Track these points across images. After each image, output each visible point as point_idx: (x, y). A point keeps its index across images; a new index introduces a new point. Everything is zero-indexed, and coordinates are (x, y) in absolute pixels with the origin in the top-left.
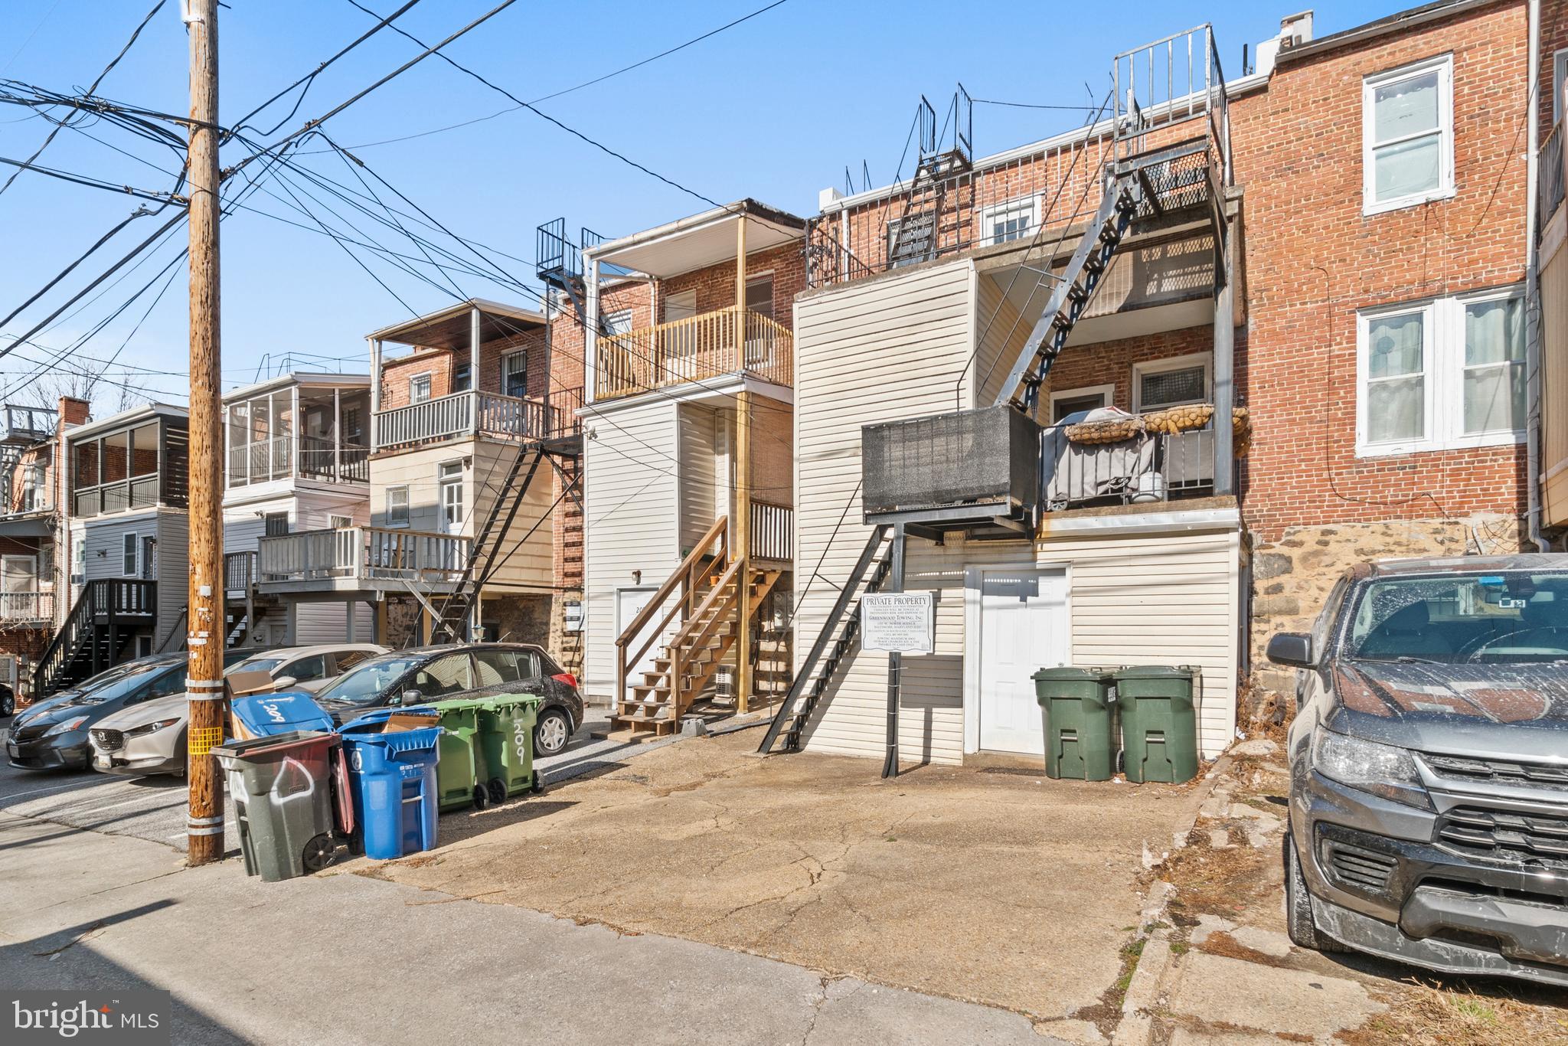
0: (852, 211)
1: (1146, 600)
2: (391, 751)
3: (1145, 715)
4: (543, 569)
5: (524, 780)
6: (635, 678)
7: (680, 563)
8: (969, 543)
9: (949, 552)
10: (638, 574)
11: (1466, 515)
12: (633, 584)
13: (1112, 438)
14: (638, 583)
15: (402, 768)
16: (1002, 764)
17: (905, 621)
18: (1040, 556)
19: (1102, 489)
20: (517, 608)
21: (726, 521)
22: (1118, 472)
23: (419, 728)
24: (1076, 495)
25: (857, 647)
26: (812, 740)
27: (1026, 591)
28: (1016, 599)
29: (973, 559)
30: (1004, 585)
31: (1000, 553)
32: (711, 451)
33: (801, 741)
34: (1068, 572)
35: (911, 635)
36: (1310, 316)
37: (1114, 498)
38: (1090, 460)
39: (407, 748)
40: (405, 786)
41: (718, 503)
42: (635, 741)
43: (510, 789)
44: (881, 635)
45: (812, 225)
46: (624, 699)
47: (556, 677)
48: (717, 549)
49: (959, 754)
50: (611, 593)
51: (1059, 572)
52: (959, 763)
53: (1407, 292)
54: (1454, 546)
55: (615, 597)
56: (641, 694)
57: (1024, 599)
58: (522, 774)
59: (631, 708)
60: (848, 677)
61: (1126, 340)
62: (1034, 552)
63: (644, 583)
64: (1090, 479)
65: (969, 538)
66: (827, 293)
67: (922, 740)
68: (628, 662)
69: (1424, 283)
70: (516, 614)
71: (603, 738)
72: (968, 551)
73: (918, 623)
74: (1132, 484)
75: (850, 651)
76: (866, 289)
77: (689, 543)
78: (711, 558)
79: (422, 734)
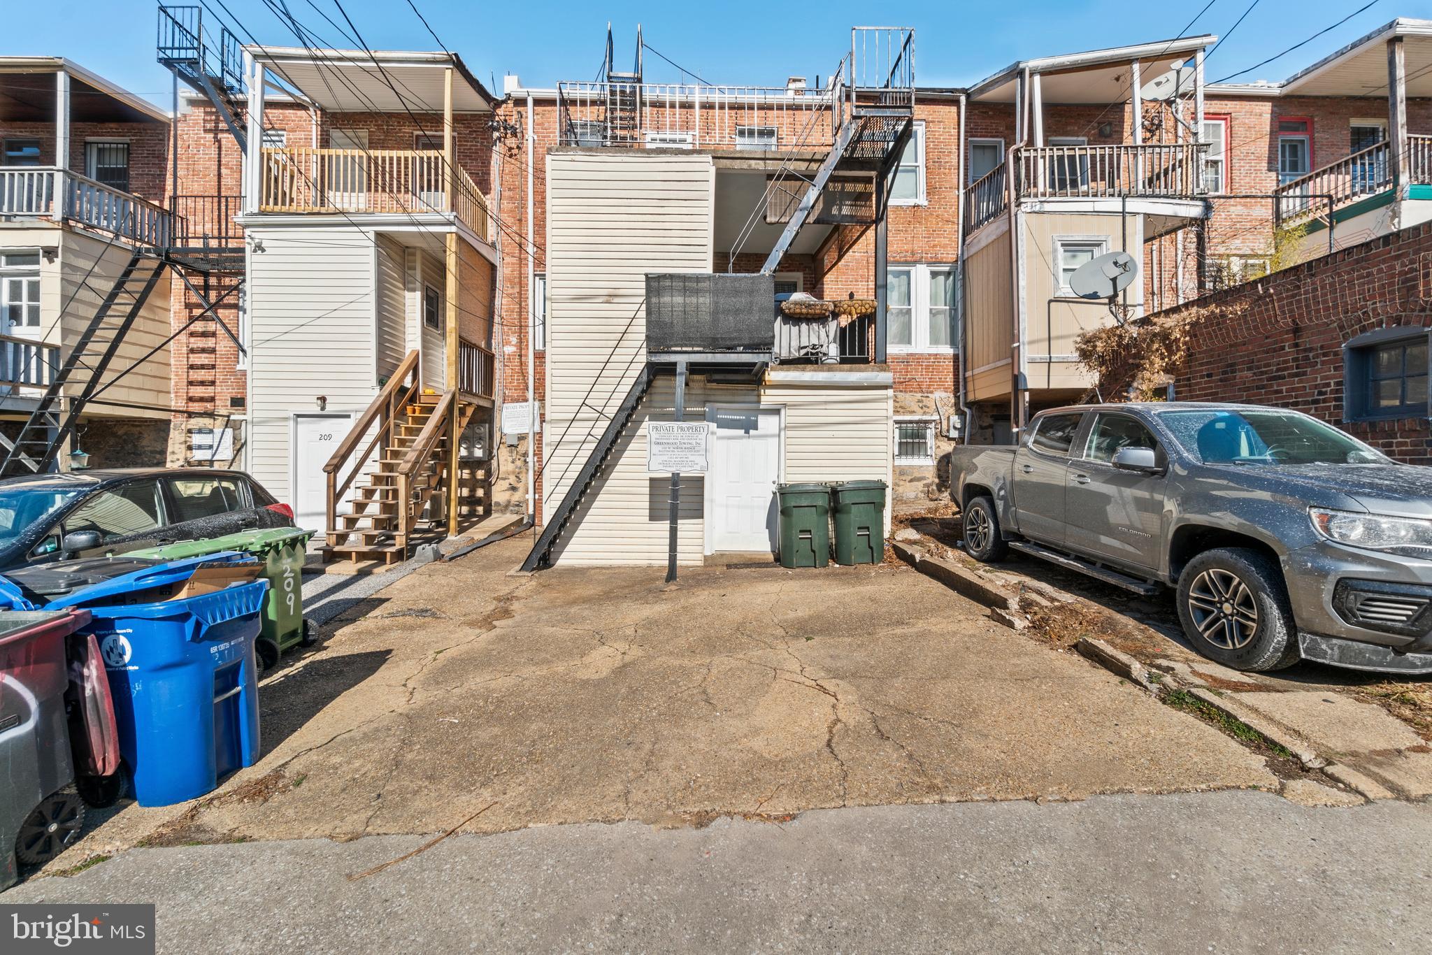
0: (538, 102)
1: (837, 434)
2: (198, 625)
3: (856, 516)
4: (159, 392)
5: (293, 634)
6: (345, 507)
7: (377, 391)
8: (709, 385)
9: (694, 392)
10: (323, 399)
11: (932, 392)
12: (316, 410)
13: (815, 314)
14: (323, 408)
15: (214, 650)
16: (735, 561)
17: (686, 446)
18: (763, 398)
19: (803, 352)
20: (114, 435)
21: (418, 355)
22: (814, 341)
23: (234, 584)
24: (785, 355)
25: (609, 470)
26: (563, 555)
27: (749, 426)
28: (742, 432)
29: (712, 398)
30: (732, 420)
31: (733, 395)
32: (401, 286)
33: (552, 556)
34: (783, 412)
35: (691, 458)
36: (858, 262)
37: (810, 359)
38: (795, 329)
39: (223, 617)
40: (220, 675)
41: (408, 337)
42: (363, 574)
43: (280, 647)
44: (665, 458)
45: (498, 104)
46: (334, 529)
47: (271, 508)
48: (408, 382)
49: (700, 556)
50: (286, 419)
51: (776, 412)
52: (701, 563)
53: (905, 256)
54: (927, 410)
55: (291, 423)
56: (351, 522)
57: (747, 432)
58: (291, 627)
59: (342, 538)
60: (600, 497)
61: (751, 255)
62: (759, 396)
63: (330, 409)
64: (795, 344)
65: (709, 381)
66: (580, 153)
67: (668, 548)
68: (338, 489)
69: (913, 253)
70: (112, 441)
71: (320, 572)
72: (709, 392)
73: (696, 449)
74: (824, 350)
75: (602, 474)
76: (619, 159)
77: (384, 372)
78: (406, 390)
79: (239, 592)
